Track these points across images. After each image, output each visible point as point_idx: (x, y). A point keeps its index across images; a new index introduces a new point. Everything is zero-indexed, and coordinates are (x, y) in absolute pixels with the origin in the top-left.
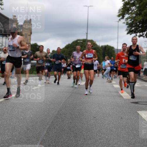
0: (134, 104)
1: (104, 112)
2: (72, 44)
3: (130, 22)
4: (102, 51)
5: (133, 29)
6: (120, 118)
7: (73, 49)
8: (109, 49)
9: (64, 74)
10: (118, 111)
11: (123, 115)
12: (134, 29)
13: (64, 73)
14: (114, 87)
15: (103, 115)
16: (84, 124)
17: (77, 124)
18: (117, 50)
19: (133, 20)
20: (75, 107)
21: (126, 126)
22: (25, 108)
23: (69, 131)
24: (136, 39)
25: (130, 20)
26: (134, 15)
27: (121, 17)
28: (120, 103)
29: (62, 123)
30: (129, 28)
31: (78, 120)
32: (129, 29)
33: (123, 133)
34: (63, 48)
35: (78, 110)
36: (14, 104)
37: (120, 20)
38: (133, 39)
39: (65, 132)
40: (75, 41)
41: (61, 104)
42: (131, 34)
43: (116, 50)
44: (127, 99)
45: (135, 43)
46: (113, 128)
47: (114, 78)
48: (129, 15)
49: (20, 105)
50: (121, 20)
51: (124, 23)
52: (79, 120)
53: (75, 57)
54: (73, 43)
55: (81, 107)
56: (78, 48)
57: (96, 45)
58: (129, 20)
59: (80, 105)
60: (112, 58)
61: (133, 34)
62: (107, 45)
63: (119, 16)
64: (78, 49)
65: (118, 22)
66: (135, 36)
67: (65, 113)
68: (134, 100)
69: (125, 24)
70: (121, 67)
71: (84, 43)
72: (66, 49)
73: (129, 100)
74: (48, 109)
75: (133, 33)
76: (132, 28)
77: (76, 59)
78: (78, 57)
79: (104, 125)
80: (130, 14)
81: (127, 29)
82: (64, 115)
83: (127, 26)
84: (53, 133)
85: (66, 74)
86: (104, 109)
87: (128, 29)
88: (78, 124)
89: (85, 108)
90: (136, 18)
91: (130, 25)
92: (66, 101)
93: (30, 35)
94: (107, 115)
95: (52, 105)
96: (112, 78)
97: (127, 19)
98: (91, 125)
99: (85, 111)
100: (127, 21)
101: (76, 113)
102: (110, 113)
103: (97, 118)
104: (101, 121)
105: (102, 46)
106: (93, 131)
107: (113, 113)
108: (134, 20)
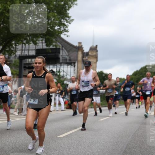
2: (140, 70)
7: (141, 75)
22: (92, 142)
34: (131, 75)
36: (80, 138)
40: (143, 67)
41: (130, 137)
49: (86, 138)
54: (142, 69)
64: (149, 75)
72: (134, 77)
74: (116, 143)
92: (135, 133)
93: (96, 63)
95: (120, 138)
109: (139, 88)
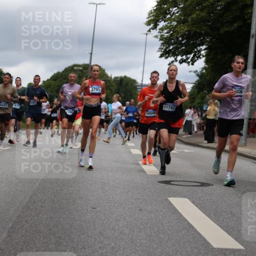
0: (164, 185)
1: (111, 199)
2: (63, 72)
3: (166, 35)
4: (115, 87)
5: (171, 47)
6: (138, 209)
8: (127, 84)
9: (46, 128)
10: (135, 197)
11: (143, 204)
12: (172, 49)
13: (45, 126)
14: (131, 153)
15: (108, 204)
16: (75, 221)
17: (62, 219)
18: (142, 85)
19: (172, 32)
20: (60, 190)
21: (147, 224)
23: (48, 233)
24: (176, 70)
25: (167, 33)
26: (175, 23)
27: (152, 25)
28: (140, 182)
29: (36, 218)
30: (164, 46)
31: (64, 213)
32: (164, 48)
33: (140, 237)
34: (48, 80)
35: (66, 194)
37: (149, 31)
38: (170, 69)
39: (40, 236)
40: (69, 67)
41: (37, 184)
42: (167, 58)
43: (139, 86)
44: (152, 175)
45: (173, 77)
46: (125, 228)
47: (134, 136)
48: (166, 23)
50: (151, 30)
51: (156, 37)
52: (67, 212)
53: (65, 93)
54: (66, 69)
55: (72, 189)
56: (71, 77)
57: (106, 75)
58: (165, 31)
59: (69, 185)
60: (132, 100)
61: (171, 57)
62: (125, 77)
63: (148, 23)
64: (73, 78)
65: (147, 34)
66: (172, 62)
67: (43, 200)
68: (164, 178)
69: (158, 39)
70: (146, 115)
71: (85, 71)
72: (53, 82)
73: (155, 176)
75: (171, 55)
76: (169, 46)
77: (67, 97)
78: (70, 93)
79: (109, 223)
80: (167, 21)
81: (160, 48)
82: (40, 204)
83: (161, 42)
84: (19, 236)
85: (49, 128)
86: (112, 194)
87: (162, 49)
88: (64, 220)
89: (79, 191)
90: (176, 29)
91: (166, 41)
94: (116, 205)
96: (129, 137)
97: (162, 29)
98: (87, 222)
99: (79, 197)
100: (162, 34)
101: (62, 201)
102: (121, 200)
103: (98, 209)
104: (104, 215)
105: (116, 78)
106: (89, 233)
107: (126, 200)
108: (174, 32)
109: (58, 101)
